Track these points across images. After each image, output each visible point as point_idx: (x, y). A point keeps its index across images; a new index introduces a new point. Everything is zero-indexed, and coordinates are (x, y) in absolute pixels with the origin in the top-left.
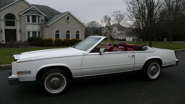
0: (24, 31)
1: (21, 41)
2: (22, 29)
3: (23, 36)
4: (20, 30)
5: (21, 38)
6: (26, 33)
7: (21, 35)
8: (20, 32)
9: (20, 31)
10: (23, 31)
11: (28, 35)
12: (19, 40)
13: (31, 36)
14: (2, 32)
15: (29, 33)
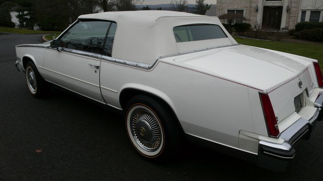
0: (295, 9)
1: (286, 28)
2: (293, 5)
3: (291, 20)
4: (288, 7)
5: (288, 22)
6: (298, 14)
7: (289, 18)
8: (287, 12)
9: (288, 10)
10: (293, 10)
11: (302, 17)
12: (284, 27)
13: (307, 19)
14: (257, 10)
15: (304, 12)
